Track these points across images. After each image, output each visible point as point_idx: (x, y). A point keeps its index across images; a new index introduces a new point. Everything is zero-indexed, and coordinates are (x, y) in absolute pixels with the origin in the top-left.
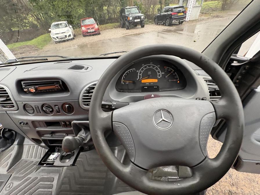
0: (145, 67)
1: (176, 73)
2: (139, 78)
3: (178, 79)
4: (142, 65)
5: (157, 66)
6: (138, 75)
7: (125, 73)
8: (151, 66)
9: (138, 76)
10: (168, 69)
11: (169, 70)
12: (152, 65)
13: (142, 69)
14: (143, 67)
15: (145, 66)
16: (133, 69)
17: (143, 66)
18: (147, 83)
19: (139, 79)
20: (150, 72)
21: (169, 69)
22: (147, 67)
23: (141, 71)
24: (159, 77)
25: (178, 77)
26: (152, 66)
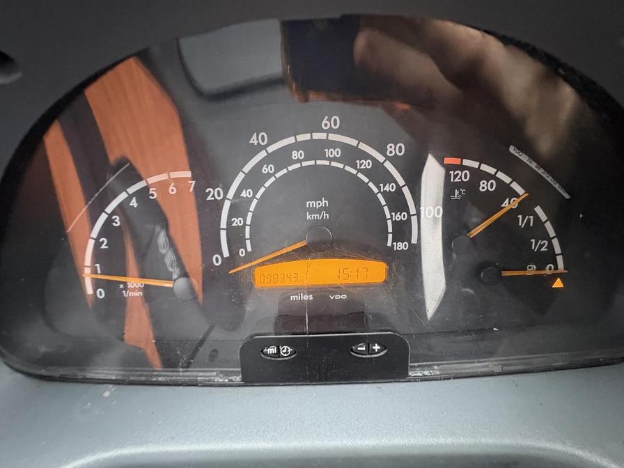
0: (281, 158)
1: (538, 210)
2: (226, 254)
3: (560, 259)
4: (254, 140)
5: (383, 152)
6: (223, 224)
7: (109, 209)
8: (328, 152)
9: (223, 234)
10: (478, 175)
11: (484, 186)
12: (334, 144)
13: (254, 180)
14: (263, 154)
15: (271, 149)
16: (174, 175)
17: (260, 148)
18: (297, 290)
19: (232, 260)
20: (324, 202)
21: (488, 177)
22: (296, 155)
23: (244, 194)
24: (400, 246)
25: (558, 250)
26: (336, 153)
